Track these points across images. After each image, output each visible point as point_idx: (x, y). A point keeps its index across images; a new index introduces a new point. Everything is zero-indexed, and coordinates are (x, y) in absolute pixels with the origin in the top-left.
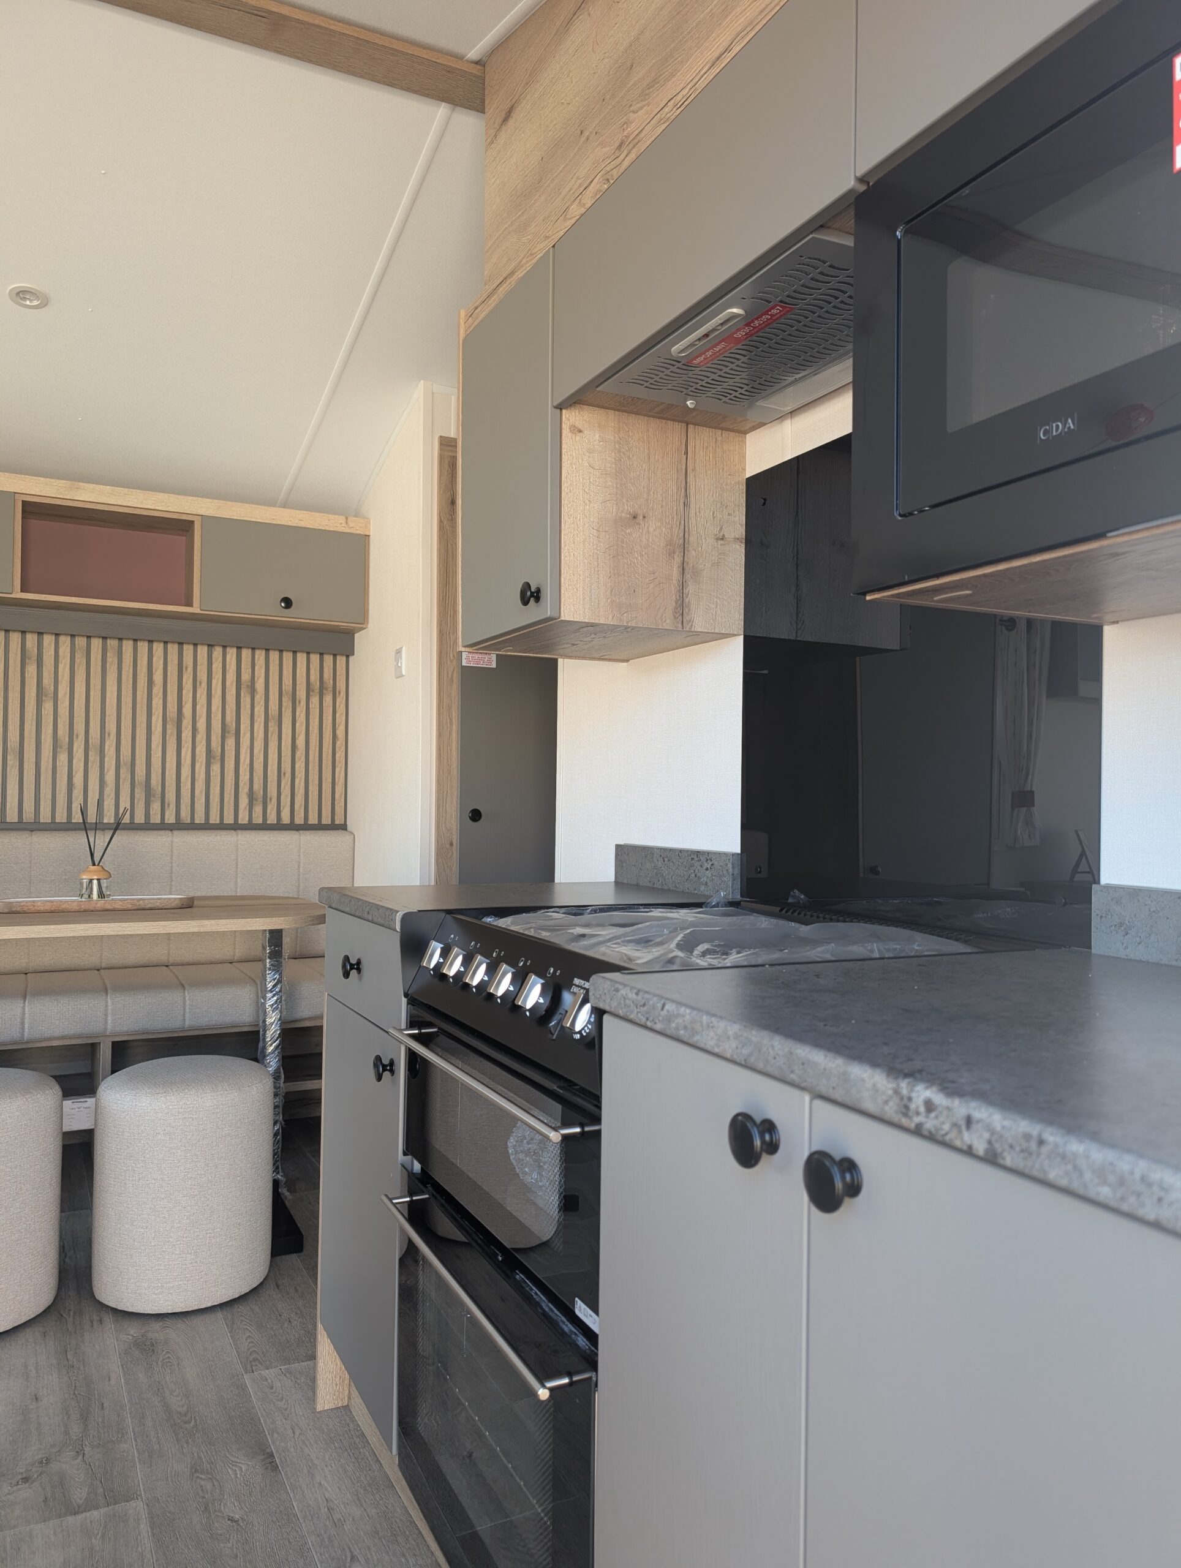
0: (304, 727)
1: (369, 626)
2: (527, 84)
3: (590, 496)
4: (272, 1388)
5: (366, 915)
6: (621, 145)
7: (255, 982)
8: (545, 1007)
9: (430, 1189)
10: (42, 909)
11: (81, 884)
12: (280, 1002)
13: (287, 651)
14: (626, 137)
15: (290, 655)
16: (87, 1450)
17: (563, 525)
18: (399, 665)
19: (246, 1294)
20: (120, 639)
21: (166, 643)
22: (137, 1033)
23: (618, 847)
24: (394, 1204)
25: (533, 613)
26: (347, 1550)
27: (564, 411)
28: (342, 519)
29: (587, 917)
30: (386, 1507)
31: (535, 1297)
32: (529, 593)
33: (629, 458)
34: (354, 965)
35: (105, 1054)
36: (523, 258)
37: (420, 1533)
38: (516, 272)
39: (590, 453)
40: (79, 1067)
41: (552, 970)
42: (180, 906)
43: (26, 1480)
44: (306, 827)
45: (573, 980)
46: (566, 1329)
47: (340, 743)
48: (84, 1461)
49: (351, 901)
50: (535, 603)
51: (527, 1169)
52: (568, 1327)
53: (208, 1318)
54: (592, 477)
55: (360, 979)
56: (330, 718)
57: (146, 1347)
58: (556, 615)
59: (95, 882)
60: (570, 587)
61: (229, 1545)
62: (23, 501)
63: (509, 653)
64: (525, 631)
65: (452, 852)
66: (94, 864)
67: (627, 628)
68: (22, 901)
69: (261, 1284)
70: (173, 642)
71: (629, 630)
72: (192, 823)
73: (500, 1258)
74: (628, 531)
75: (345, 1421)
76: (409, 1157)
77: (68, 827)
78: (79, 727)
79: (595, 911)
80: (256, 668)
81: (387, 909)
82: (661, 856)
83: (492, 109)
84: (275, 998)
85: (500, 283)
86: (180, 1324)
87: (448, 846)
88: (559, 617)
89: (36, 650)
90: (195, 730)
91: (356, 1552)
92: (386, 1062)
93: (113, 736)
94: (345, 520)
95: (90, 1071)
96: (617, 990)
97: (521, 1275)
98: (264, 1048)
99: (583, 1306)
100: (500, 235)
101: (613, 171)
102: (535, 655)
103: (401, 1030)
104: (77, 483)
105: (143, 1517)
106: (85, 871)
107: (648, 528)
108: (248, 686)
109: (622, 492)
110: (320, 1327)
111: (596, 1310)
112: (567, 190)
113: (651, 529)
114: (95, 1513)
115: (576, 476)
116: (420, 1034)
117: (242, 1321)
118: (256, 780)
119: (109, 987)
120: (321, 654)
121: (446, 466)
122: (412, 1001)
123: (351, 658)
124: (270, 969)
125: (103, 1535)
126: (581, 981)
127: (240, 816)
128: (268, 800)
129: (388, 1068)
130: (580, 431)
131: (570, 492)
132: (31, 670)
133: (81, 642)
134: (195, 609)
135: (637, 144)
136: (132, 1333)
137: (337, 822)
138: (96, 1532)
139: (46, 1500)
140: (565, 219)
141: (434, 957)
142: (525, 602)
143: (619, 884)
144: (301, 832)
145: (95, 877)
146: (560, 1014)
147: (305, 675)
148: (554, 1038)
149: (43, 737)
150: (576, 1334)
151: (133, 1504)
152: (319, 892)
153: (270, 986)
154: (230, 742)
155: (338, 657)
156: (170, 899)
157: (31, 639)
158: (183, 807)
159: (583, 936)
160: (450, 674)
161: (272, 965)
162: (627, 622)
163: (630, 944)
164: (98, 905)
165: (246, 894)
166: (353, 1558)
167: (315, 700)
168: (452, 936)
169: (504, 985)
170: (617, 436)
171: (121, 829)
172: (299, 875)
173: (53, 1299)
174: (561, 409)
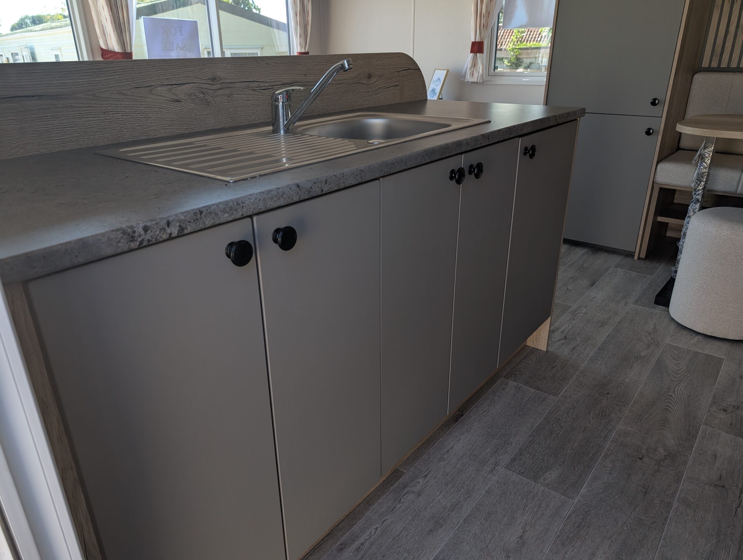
139: (731, 424)
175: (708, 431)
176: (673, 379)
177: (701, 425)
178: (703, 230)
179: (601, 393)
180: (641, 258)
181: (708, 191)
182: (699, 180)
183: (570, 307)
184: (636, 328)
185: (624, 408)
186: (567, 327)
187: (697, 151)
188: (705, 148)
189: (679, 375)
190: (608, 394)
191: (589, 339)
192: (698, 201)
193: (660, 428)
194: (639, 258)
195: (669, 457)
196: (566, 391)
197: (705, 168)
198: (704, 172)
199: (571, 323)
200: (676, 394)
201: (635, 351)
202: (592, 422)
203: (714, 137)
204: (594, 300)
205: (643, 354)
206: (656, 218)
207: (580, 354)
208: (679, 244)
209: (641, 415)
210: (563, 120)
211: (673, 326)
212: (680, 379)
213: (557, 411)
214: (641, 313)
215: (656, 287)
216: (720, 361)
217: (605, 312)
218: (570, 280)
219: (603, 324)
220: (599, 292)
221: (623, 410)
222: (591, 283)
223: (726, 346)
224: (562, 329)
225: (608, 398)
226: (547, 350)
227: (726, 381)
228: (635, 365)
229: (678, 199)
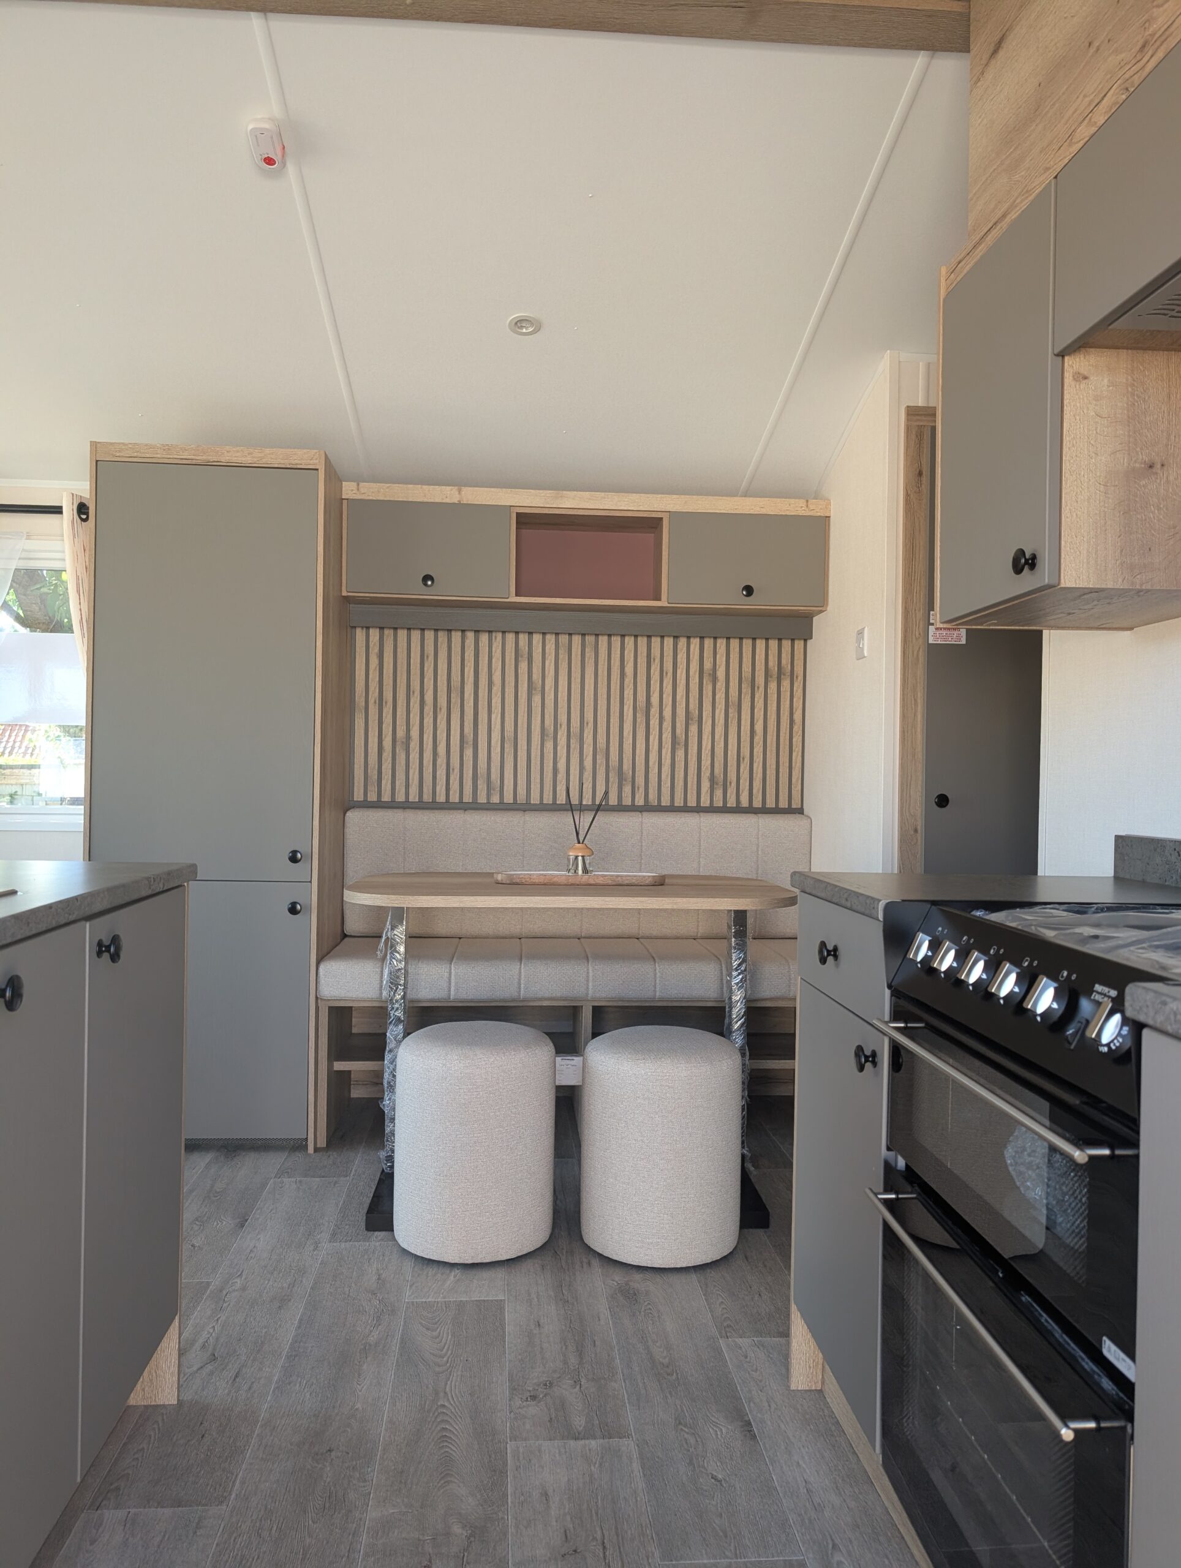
0: (762, 713)
1: (828, 608)
2: (1022, 6)
3: (1097, 448)
4: (746, 1357)
5: (843, 902)
6: (1144, 46)
7: (719, 959)
8: (1060, 1012)
9: (917, 1188)
10: (537, 881)
11: (569, 860)
12: (745, 981)
13: (747, 638)
14: (1150, 35)
15: (750, 642)
16: (583, 1381)
17: (1064, 483)
18: (861, 646)
19: (717, 1261)
20: (597, 635)
21: (636, 636)
22: (612, 1000)
23: (1118, 838)
24: (880, 1200)
25: (1028, 581)
26: (828, 1537)
27: (1066, 358)
28: (802, 502)
29: (1091, 917)
30: (866, 1503)
31: (1046, 1324)
32: (1023, 561)
33: (1144, 400)
34: (831, 951)
35: (586, 1019)
36: (1017, 198)
37: (903, 1538)
38: (1009, 213)
39: (1098, 400)
40: (565, 1027)
41: (1065, 973)
42: (653, 883)
43: (534, 1398)
44: (764, 811)
45: (1094, 986)
46: (1086, 1367)
47: (797, 728)
48: (581, 1391)
49: (826, 887)
50: (1030, 572)
51: (1028, 1184)
52: (1088, 1365)
53: (682, 1278)
54: (1099, 428)
55: (837, 966)
56: (788, 702)
57: (630, 1296)
58: (1054, 582)
59: (580, 858)
60: (1072, 551)
61: (714, 1503)
62: (517, 513)
63: (991, 627)
64: (1016, 602)
65: (917, 840)
66: (579, 843)
67: (1139, 591)
68: (520, 873)
69: (731, 1253)
70: (642, 636)
71: (1142, 593)
72: (659, 805)
73: (1001, 1275)
74: (1143, 483)
75: (820, 1405)
76: (892, 1154)
77: (554, 808)
78: (563, 718)
79: (1102, 910)
80: (718, 656)
81: (868, 897)
82: (1175, 849)
83: (978, 45)
84: (740, 977)
85: (990, 230)
86: (658, 1278)
87: (913, 833)
88: (1059, 584)
89: (527, 648)
90: (661, 718)
91: (838, 1541)
92: (868, 1053)
93: (591, 724)
94: (805, 503)
95: (571, 1030)
96: (1164, 1003)
97: (1027, 1297)
98: (730, 1024)
99: (1114, 1348)
100: (987, 179)
101: (1134, 77)
102: (1021, 628)
103: (886, 1023)
104: (561, 492)
105: (635, 1456)
106: (572, 848)
107: (1167, 478)
108: (710, 674)
109: (1136, 440)
110: (794, 1308)
111: (1132, 1356)
112: (1070, 112)
113: (1171, 478)
114: (593, 1442)
115: (1080, 428)
116: (905, 1028)
117: (715, 1286)
118: (716, 765)
119: (589, 956)
120: (780, 640)
121: (914, 437)
122: (896, 993)
123: (809, 642)
124: (735, 948)
125: (601, 1465)
126: (1104, 988)
127: (702, 799)
128: (728, 784)
129: (870, 1059)
130: (1085, 378)
131: (1073, 446)
132: (523, 666)
133: (564, 639)
134: (663, 603)
135: (1166, 40)
136: (617, 1279)
137: (794, 806)
138: (594, 1460)
139: (551, 1420)
140: (1070, 145)
141: (922, 950)
142: (1018, 569)
143: (1119, 879)
144: (760, 815)
145: (580, 854)
146: (1079, 1022)
147: (763, 661)
148: (1072, 1047)
149: (533, 727)
150: (1099, 1375)
151: (625, 1441)
152: (792, 876)
153: (735, 964)
154: (694, 729)
155: (796, 642)
156: (644, 876)
157: (523, 638)
158: (651, 791)
159: (1096, 937)
160: (915, 653)
161: (737, 944)
162: (1141, 585)
163: (1159, 950)
164: (583, 880)
165: (708, 874)
166: (834, 1546)
167: (773, 686)
168: (940, 929)
169: (1008, 985)
170: (1129, 377)
171: (602, 811)
172: (758, 857)
173: (548, 1236)
174: (1063, 356)
175: (521, 1450)
176: (437, 1369)
177: (507, 1443)
178: (422, 1067)
179: (317, 1454)
180: (320, 1148)
181: (412, 1001)
182: (394, 983)
183: (208, 1284)
184: (347, 1289)
185: (369, 1469)
186: (211, 1331)
187: (381, 937)
188: (392, 929)
189: (445, 1359)
190: (330, 1451)
191: (263, 1343)
192: (399, 1020)
193: (442, 1482)
194: (316, 1150)
195: (475, 1538)
196: (243, 1483)
197: (400, 961)
198: (399, 969)
199: (217, 1320)
200: (450, 1398)
201: (357, 1337)
202: (316, 1529)
203: (404, 908)
204: (253, 1255)
205: (372, 1339)
206: (333, 1066)
207: (253, 1383)
208: (384, 1105)
209: (402, 1472)
210: (161, 886)
211: (408, 1265)
212: (448, 1365)
213: (235, 1538)
214: (348, 1258)
215: (361, 1198)
216: (500, 1305)
217: (281, 1275)
218: (195, 1226)
219: (283, 1300)
220: (259, 1237)
221: (368, 1474)
222: (239, 1220)
223: (500, 1274)
224: (201, 1341)
225: (332, 1460)
226: (178, 1400)
227: (519, 1340)
228: (365, 1367)
229: (359, 1026)
